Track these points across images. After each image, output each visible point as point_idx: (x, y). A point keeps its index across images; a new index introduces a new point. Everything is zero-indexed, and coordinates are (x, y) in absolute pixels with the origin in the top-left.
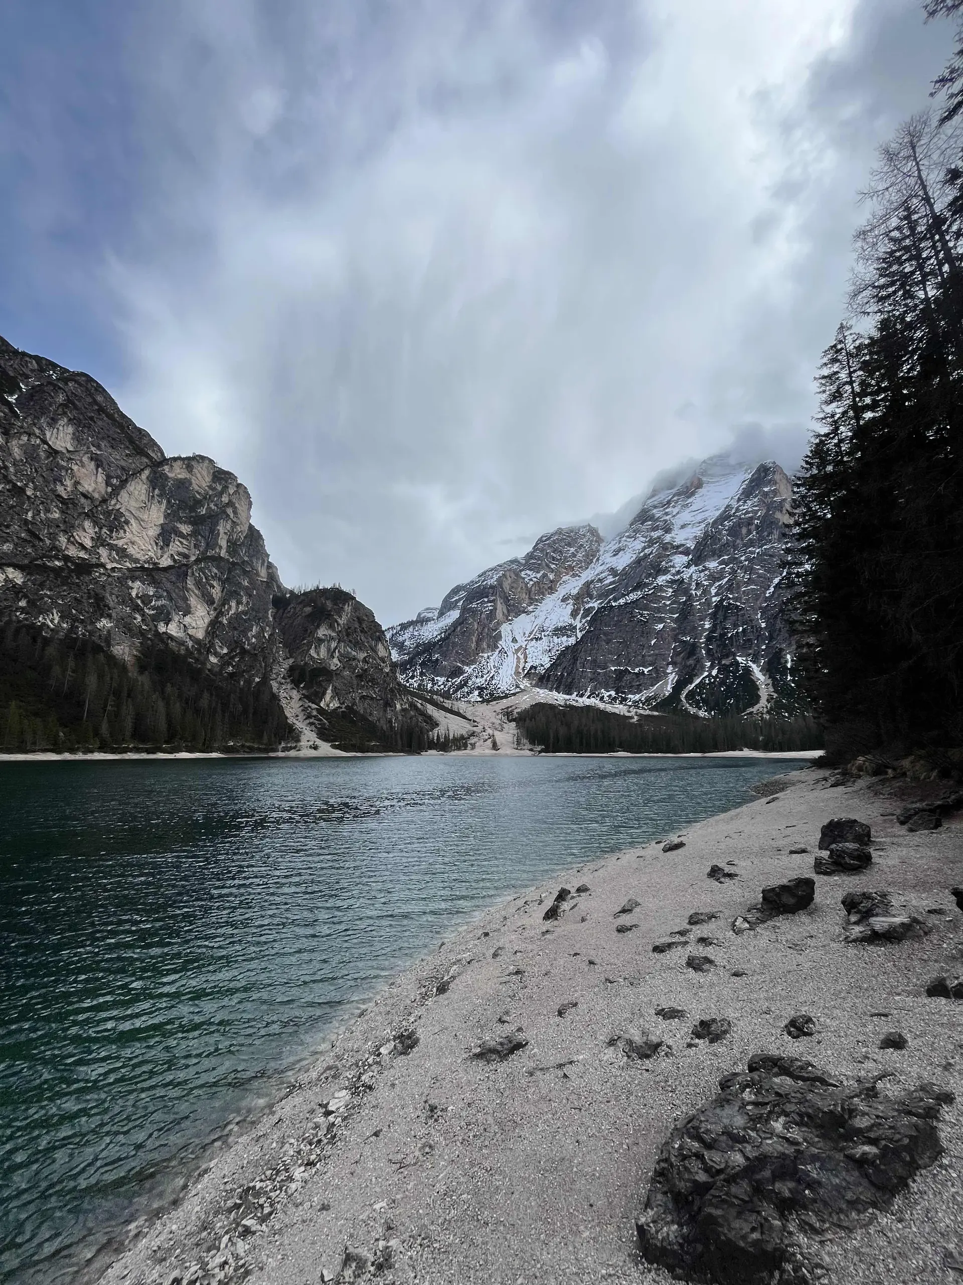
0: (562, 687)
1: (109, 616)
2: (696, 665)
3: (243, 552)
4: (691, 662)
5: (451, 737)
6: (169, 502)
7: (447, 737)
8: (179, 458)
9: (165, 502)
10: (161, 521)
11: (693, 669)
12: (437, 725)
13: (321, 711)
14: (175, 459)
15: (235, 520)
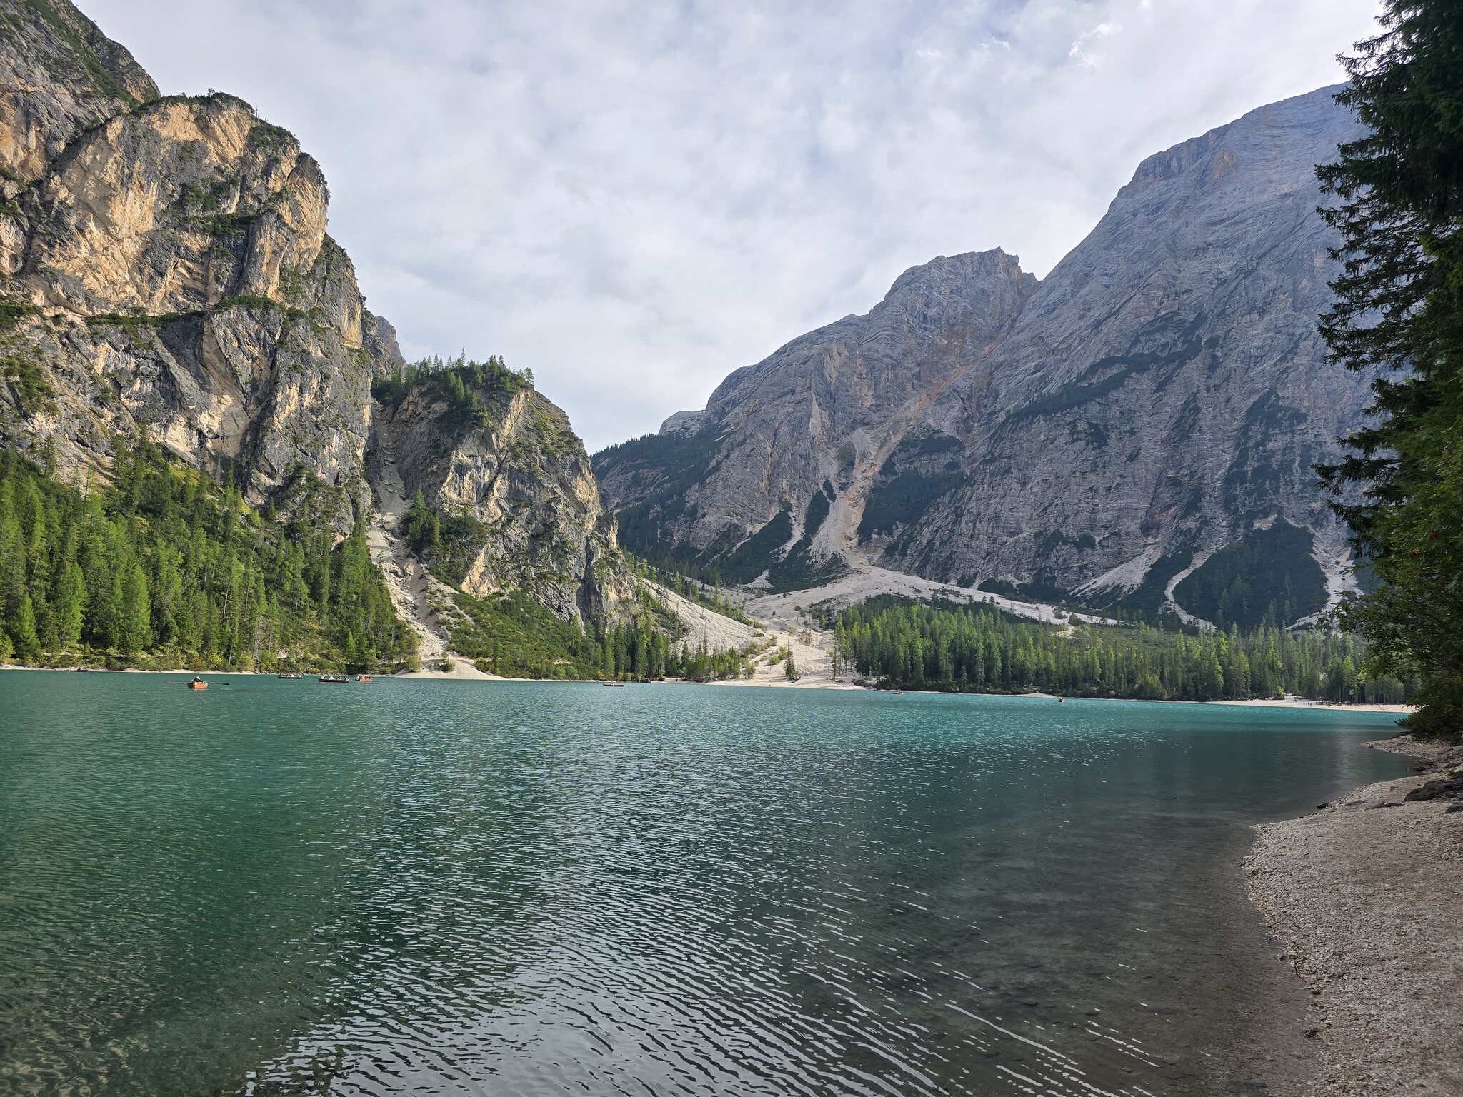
0: (929, 568)
1: (51, 410)
2: (1199, 530)
3: (309, 289)
4: (1191, 523)
5: (710, 653)
6: (163, 187)
7: (701, 654)
8: (181, 99)
9: (155, 187)
10: (149, 224)
11: (1194, 539)
12: (686, 630)
13: (461, 600)
14: (174, 100)
15: (294, 226)
